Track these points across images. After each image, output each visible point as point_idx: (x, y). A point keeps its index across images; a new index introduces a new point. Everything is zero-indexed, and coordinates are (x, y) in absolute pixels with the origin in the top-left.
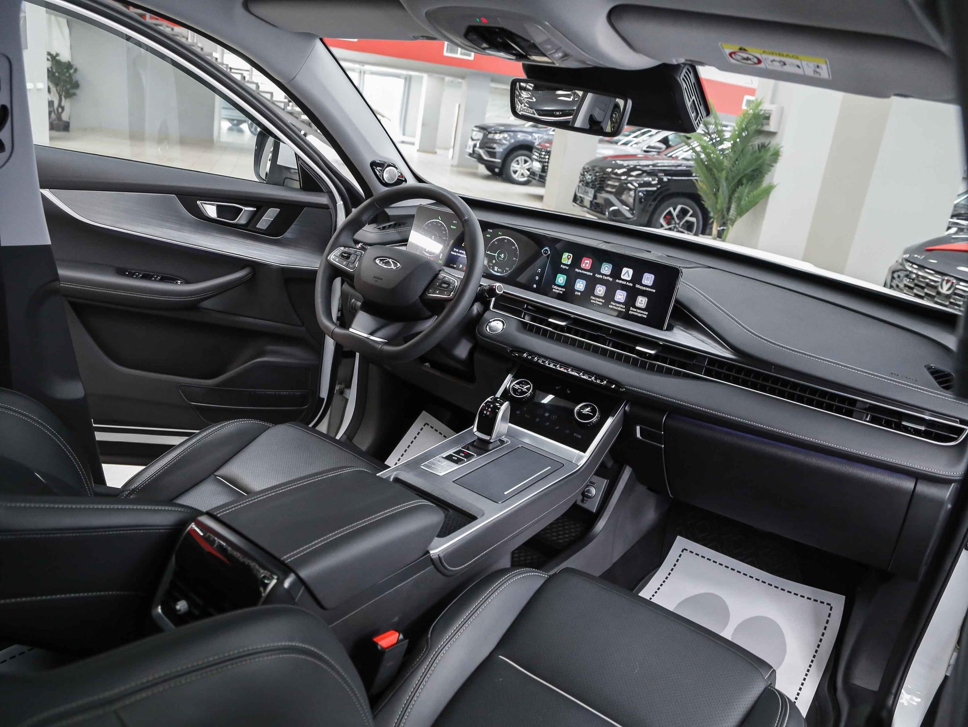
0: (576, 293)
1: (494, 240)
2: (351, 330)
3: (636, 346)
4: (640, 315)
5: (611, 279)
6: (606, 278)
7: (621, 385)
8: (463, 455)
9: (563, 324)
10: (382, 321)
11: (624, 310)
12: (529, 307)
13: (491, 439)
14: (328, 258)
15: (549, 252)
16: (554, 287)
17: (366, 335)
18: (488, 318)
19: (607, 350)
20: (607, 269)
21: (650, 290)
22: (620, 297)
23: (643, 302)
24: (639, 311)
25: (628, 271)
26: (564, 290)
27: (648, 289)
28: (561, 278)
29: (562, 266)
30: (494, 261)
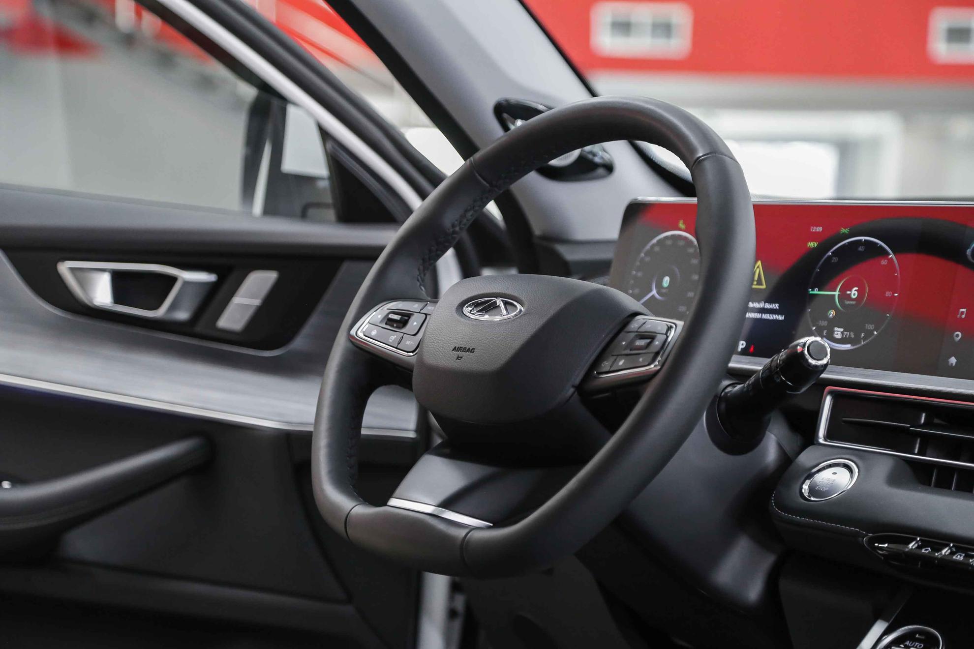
1: (830, 252)
2: (393, 502)
14: (353, 332)
17: (429, 509)
18: (810, 463)
30: (832, 313)
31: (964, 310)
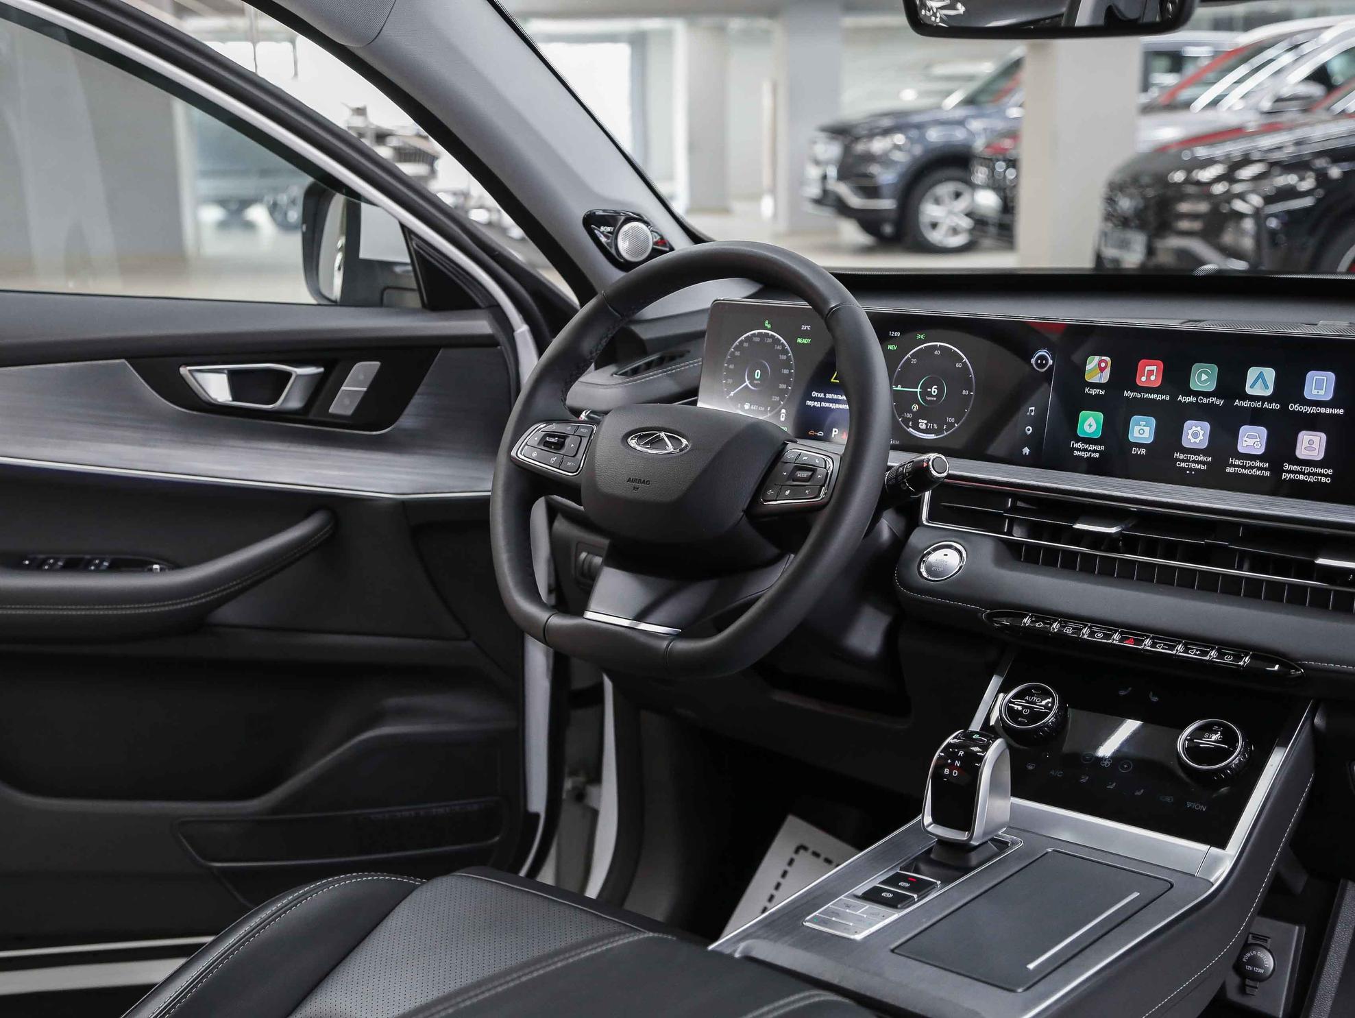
0: (1135, 451)
1: (909, 355)
2: (589, 615)
3: (1317, 557)
4: (1311, 479)
5: (1220, 402)
6: (1205, 401)
7: (1292, 660)
8: (907, 885)
9: (1113, 530)
10: (663, 584)
11: (1268, 473)
12: (1020, 504)
13: (971, 838)
14: (513, 454)
15: (1051, 362)
16: (1076, 445)
17: (626, 623)
18: (921, 546)
19: (1240, 578)
20: (1204, 377)
21: (1328, 411)
22: (1251, 442)
23: (1316, 445)
24: (1308, 469)
25: (1261, 375)
26: (1103, 448)
27: (1323, 410)
28: (1091, 420)
29: (1086, 390)
30: (915, 407)
31: (1033, 408)
